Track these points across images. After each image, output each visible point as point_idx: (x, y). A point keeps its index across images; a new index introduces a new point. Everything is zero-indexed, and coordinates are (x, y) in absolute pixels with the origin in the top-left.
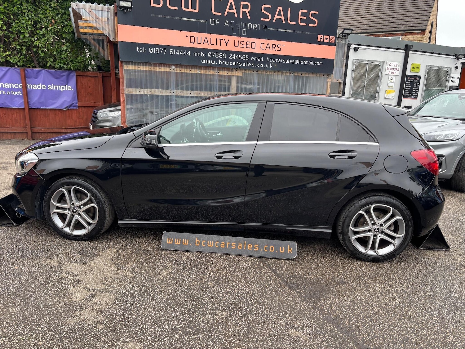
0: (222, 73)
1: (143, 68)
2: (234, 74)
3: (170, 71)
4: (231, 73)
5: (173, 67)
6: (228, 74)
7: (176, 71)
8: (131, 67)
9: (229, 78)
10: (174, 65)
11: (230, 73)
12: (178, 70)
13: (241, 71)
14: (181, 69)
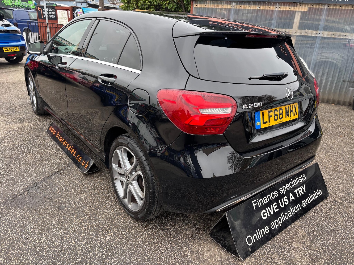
0: (283, 8)
1: (208, 6)
2: (297, 10)
3: (231, 8)
4: (294, 8)
5: (234, 4)
6: (290, 10)
7: (236, 7)
8: (199, 6)
9: (294, 13)
10: (235, 2)
11: (292, 9)
12: (238, 7)
13: (306, 6)
14: (241, 6)
